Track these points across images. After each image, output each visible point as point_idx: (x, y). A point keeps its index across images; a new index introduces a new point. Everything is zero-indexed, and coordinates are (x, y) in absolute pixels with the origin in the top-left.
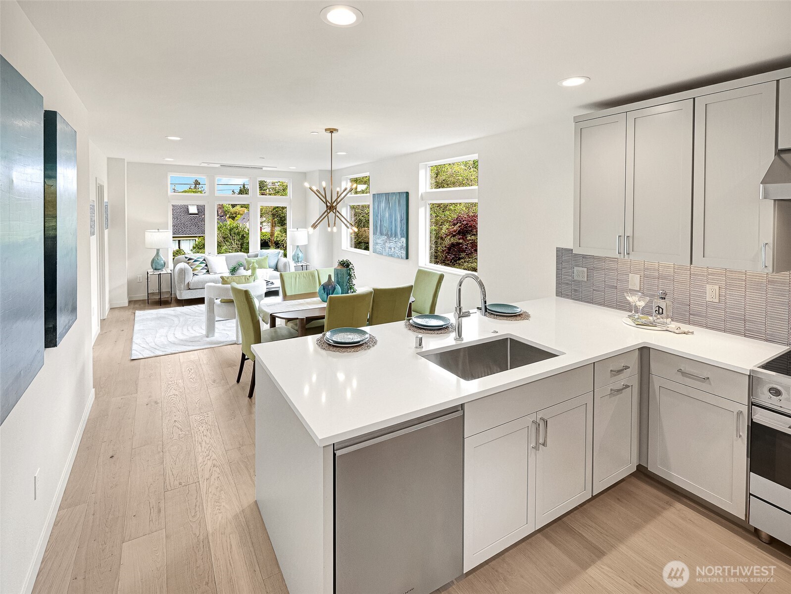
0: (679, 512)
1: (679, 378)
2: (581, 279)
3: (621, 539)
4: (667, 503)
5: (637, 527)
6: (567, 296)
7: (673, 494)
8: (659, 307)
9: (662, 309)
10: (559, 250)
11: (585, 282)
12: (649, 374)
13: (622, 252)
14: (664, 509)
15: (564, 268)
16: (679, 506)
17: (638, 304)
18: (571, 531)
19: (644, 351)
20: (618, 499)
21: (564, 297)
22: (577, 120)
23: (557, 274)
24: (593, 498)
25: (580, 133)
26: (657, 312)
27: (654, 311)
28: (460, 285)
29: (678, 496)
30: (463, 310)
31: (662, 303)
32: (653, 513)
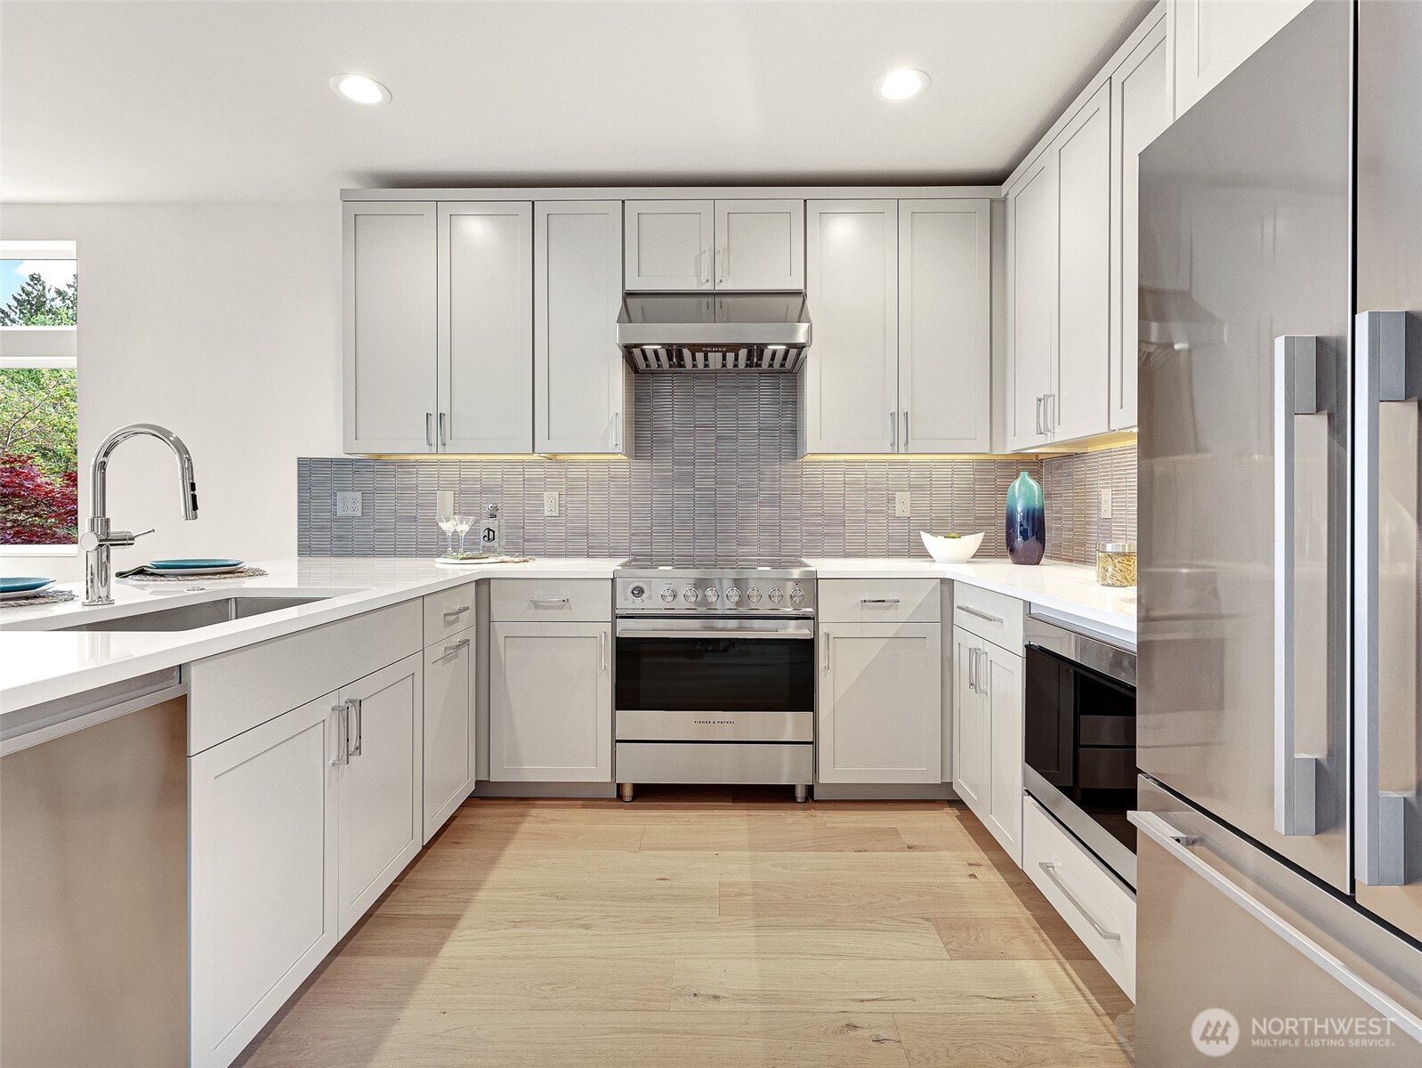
0: (538, 820)
1: (532, 614)
2: (350, 513)
3: (475, 887)
4: (520, 815)
5: (493, 861)
6: (322, 552)
7: (525, 802)
8: (489, 530)
9: (494, 532)
10: (304, 464)
11: (358, 518)
12: (490, 622)
13: (434, 442)
14: (519, 823)
15: (317, 497)
16: (534, 812)
17: (459, 528)
18: (394, 920)
19: (482, 584)
20: (456, 843)
21: (316, 555)
22: (347, 198)
23: (300, 510)
24: (426, 848)
25: (354, 223)
26: (486, 539)
27: (482, 537)
28: (106, 454)
29: (530, 802)
30: (115, 528)
31: (493, 524)
32: (508, 836)
